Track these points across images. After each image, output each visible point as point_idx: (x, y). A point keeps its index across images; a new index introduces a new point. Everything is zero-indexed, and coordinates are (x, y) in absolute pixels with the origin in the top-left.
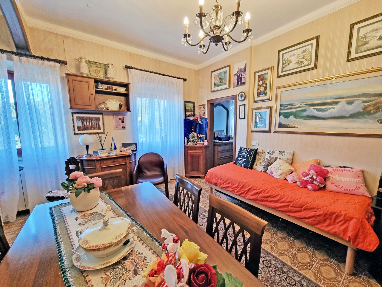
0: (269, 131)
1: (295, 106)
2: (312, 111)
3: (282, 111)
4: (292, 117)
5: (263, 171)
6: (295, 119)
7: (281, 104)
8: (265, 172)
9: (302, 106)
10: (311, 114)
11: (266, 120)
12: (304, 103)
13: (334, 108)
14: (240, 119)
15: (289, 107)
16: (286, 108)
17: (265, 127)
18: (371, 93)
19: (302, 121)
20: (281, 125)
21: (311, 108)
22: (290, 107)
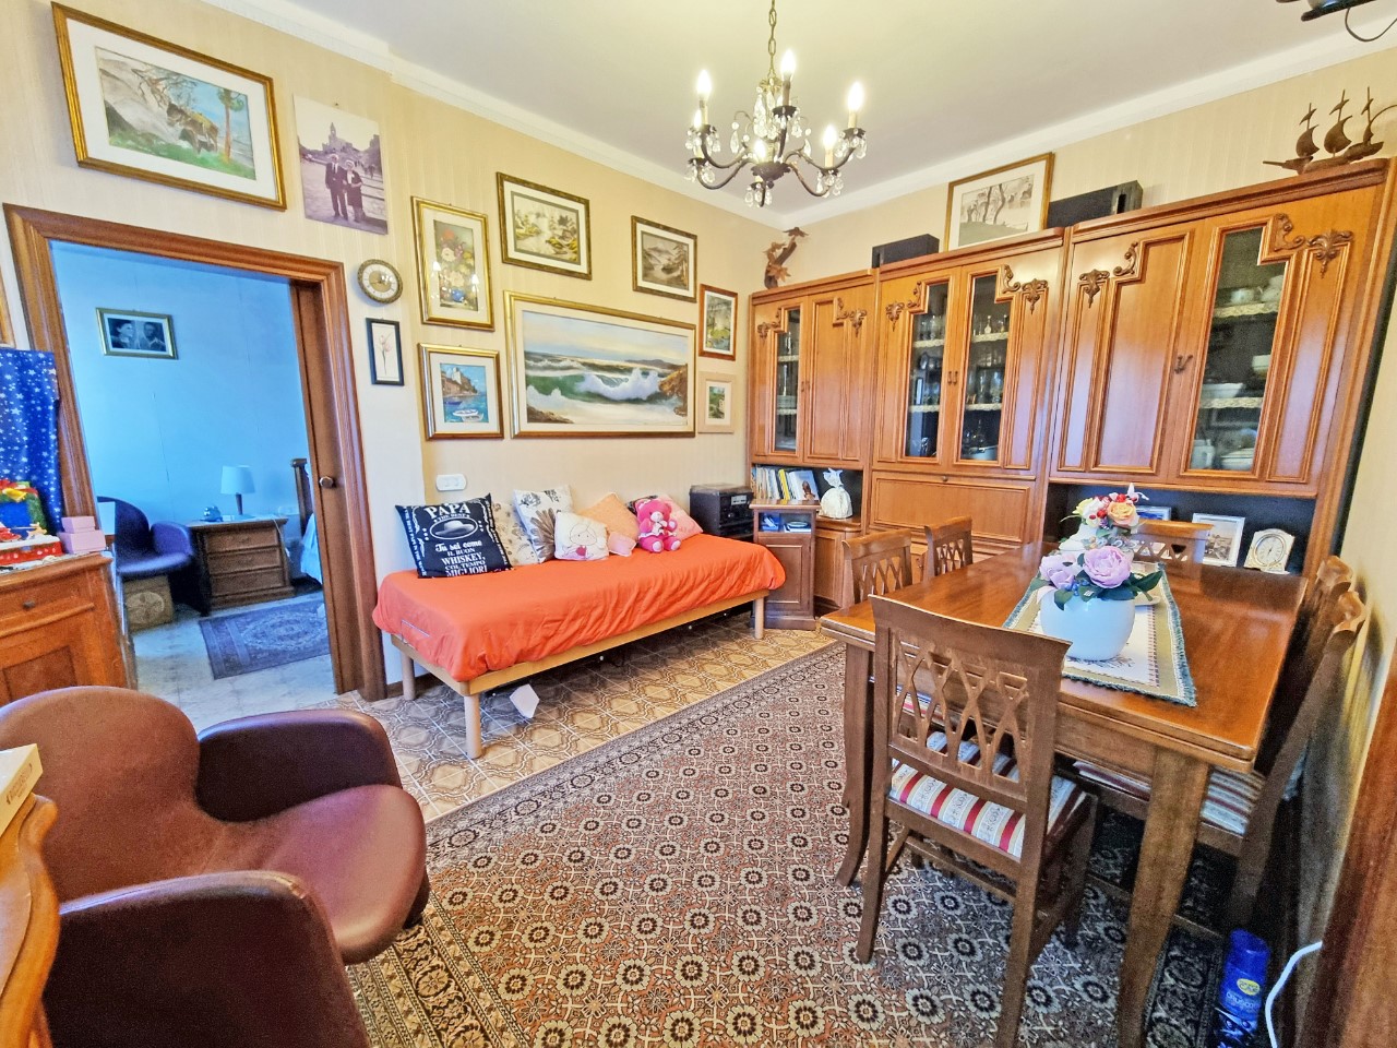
0: (500, 436)
1: (562, 364)
2: (594, 382)
3: (531, 373)
4: (556, 392)
5: (544, 559)
6: (563, 398)
7: (528, 350)
8: (552, 558)
9: (574, 364)
10: (593, 389)
11: (485, 395)
12: (580, 360)
13: (627, 380)
14: (376, 382)
15: (546, 362)
16: (540, 364)
17: (486, 419)
18: (666, 361)
19: (579, 404)
20: (533, 416)
21: (594, 374)
22: (550, 363)
